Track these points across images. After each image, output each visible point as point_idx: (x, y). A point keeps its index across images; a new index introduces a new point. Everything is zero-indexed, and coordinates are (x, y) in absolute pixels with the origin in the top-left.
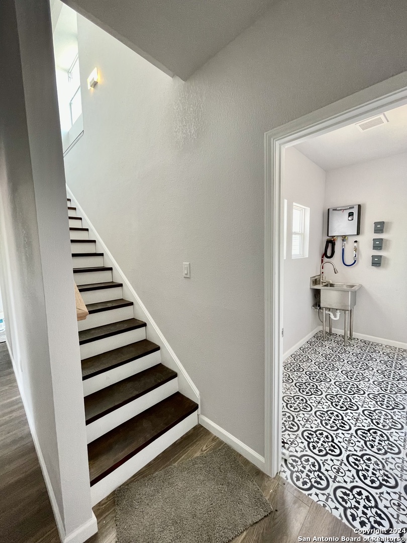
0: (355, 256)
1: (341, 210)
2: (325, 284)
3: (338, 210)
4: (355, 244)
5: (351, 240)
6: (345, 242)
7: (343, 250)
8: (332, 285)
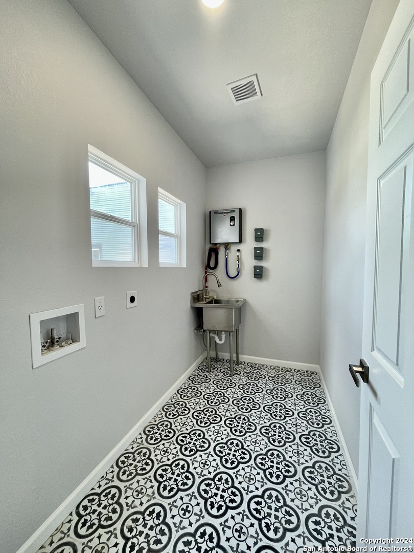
0: (238, 267)
1: (222, 213)
2: (209, 300)
3: (219, 213)
4: (238, 254)
5: (234, 249)
6: (228, 251)
7: (226, 259)
8: (217, 302)
